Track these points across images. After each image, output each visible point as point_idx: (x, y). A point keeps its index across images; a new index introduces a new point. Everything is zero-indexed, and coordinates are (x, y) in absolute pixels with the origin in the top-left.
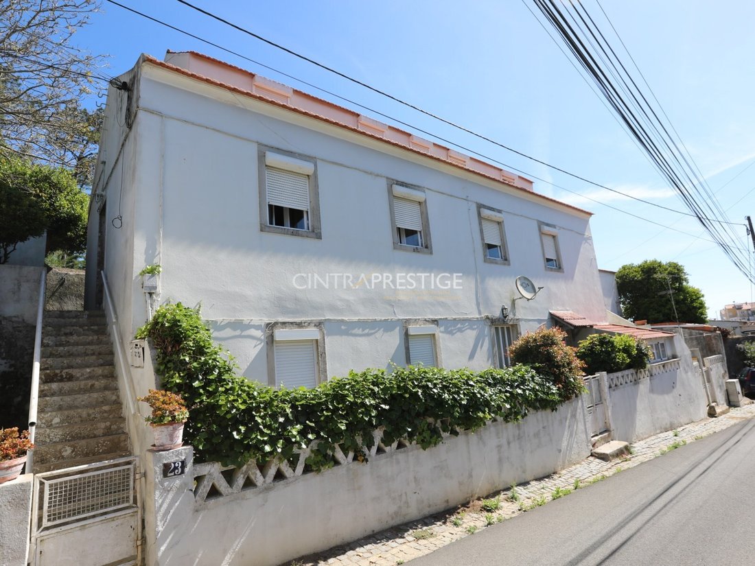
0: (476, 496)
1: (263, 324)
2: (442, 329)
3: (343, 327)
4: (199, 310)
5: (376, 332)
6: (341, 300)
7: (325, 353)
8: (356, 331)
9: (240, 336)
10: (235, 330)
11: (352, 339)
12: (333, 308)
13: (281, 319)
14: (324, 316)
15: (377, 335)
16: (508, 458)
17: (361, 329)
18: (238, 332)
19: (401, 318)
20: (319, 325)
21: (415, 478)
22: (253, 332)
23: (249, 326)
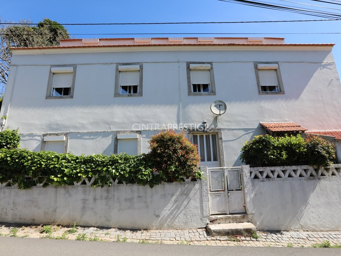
0: (57, 223)
1: (41, 135)
2: (144, 136)
3: (78, 135)
4: (18, 130)
5: (97, 138)
6: (79, 123)
7: (67, 147)
8: (86, 137)
9: (31, 139)
10: (30, 137)
11: (83, 140)
12: (75, 127)
13: (49, 133)
14: (70, 131)
15: (98, 139)
16: (92, 209)
17: (88, 136)
18: (31, 138)
19: (113, 130)
20: (66, 134)
21: (14, 202)
22: (37, 138)
23: (36, 135)
